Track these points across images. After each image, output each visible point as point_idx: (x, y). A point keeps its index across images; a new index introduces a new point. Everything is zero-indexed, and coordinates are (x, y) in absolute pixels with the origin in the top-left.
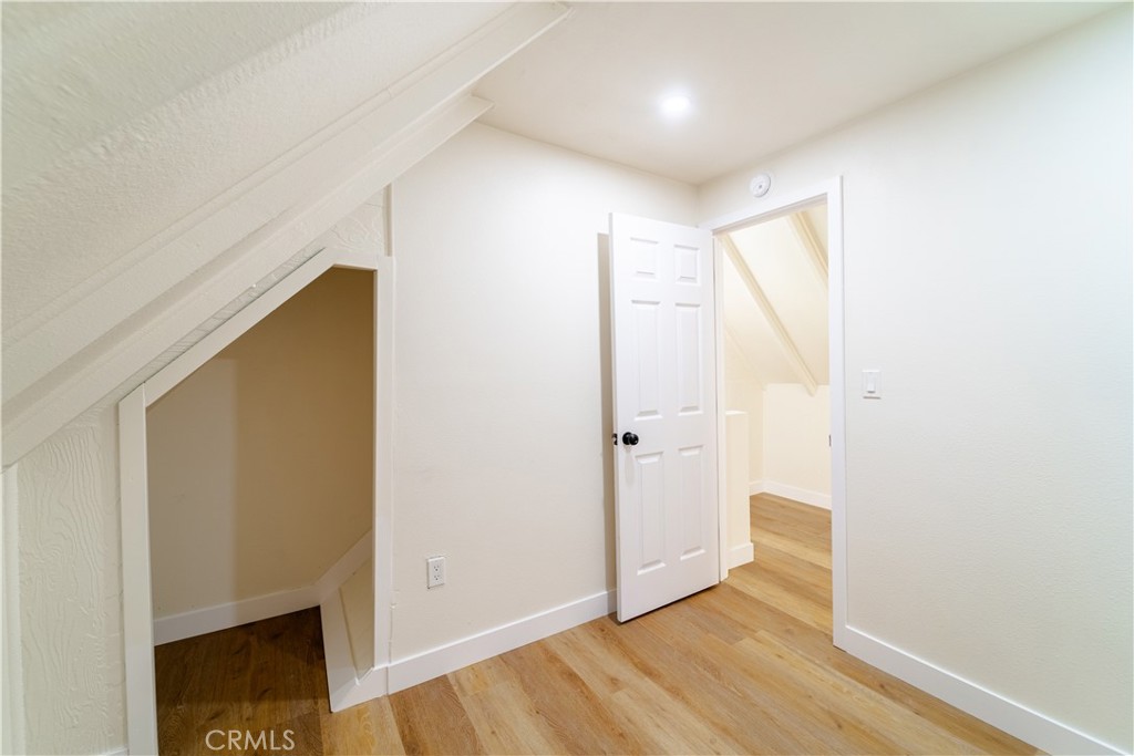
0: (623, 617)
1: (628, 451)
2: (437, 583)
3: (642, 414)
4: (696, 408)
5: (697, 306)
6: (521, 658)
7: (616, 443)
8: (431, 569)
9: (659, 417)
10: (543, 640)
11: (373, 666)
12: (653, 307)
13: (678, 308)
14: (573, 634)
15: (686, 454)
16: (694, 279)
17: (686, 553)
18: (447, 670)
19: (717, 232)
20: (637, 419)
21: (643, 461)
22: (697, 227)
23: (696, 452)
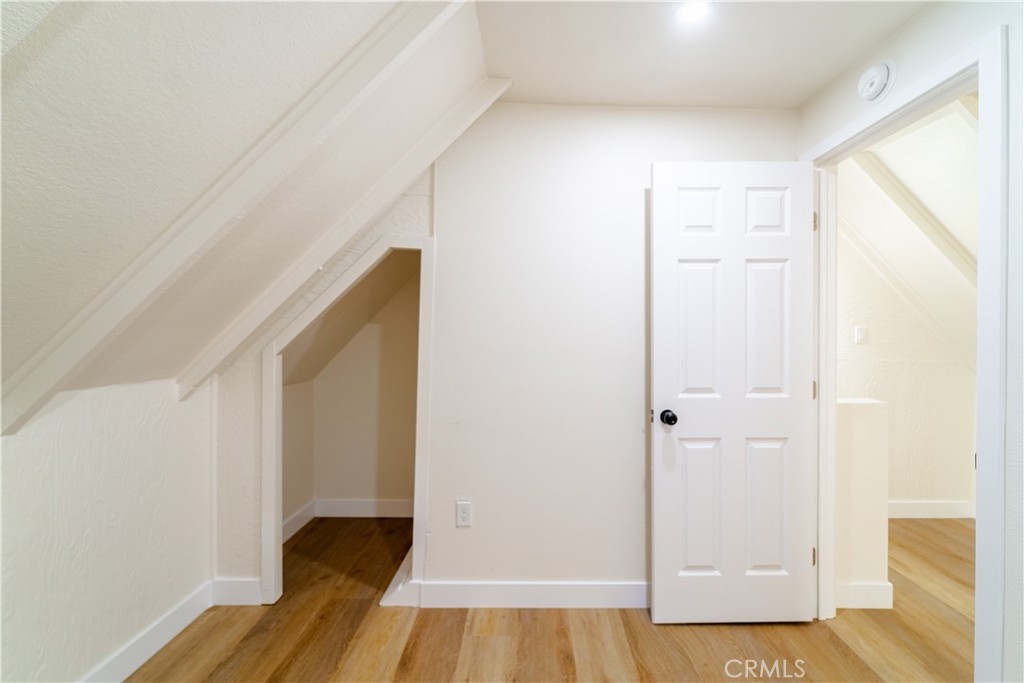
0: (657, 618)
1: (669, 432)
2: (464, 523)
3: (689, 390)
4: (778, 390)
5: (785, 260)
6: (535, 619)
7: (652, 420)
8: (460, 510)
9: (717, 396)
10: (566, 610)
11: (411, 579)
12: (711, 266)
13: (749, 265)
14: (598, 615)
15: (757, 445)
16: (779, 227)
17: (756, 567)
18: (470, 604)
19: (821, 162)
20: (682, 396)
21: (689, 446)
22: (796, 160)
23: (777, 445)
